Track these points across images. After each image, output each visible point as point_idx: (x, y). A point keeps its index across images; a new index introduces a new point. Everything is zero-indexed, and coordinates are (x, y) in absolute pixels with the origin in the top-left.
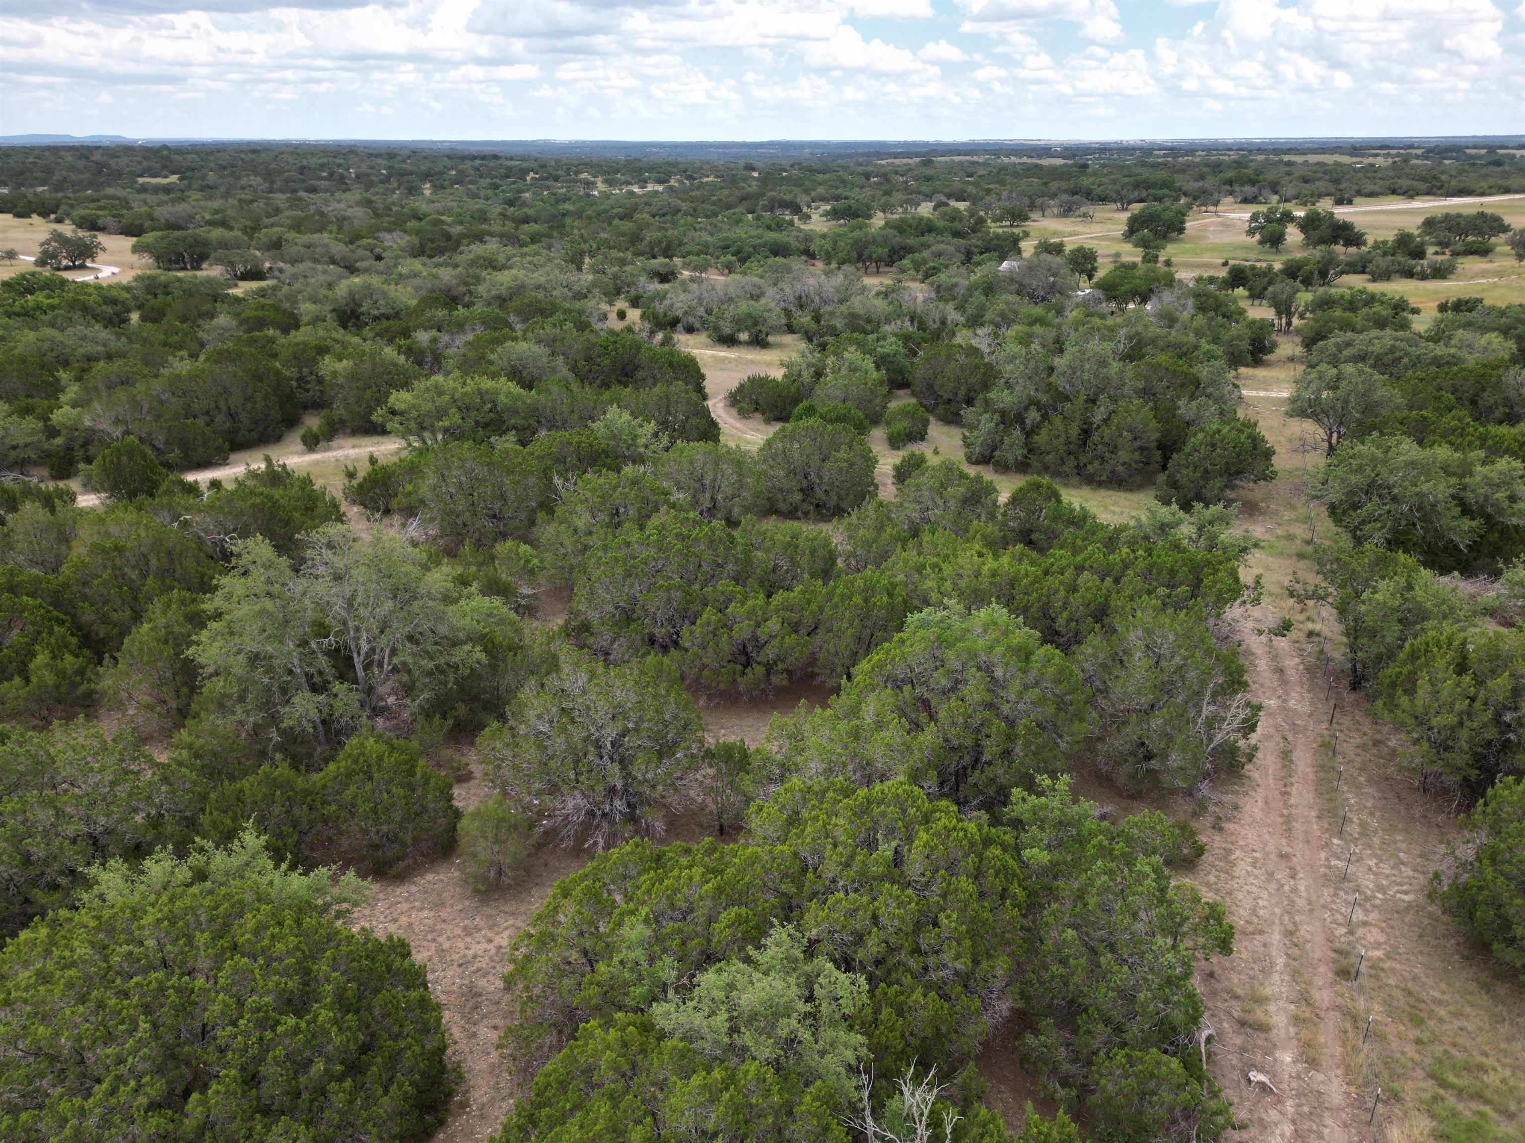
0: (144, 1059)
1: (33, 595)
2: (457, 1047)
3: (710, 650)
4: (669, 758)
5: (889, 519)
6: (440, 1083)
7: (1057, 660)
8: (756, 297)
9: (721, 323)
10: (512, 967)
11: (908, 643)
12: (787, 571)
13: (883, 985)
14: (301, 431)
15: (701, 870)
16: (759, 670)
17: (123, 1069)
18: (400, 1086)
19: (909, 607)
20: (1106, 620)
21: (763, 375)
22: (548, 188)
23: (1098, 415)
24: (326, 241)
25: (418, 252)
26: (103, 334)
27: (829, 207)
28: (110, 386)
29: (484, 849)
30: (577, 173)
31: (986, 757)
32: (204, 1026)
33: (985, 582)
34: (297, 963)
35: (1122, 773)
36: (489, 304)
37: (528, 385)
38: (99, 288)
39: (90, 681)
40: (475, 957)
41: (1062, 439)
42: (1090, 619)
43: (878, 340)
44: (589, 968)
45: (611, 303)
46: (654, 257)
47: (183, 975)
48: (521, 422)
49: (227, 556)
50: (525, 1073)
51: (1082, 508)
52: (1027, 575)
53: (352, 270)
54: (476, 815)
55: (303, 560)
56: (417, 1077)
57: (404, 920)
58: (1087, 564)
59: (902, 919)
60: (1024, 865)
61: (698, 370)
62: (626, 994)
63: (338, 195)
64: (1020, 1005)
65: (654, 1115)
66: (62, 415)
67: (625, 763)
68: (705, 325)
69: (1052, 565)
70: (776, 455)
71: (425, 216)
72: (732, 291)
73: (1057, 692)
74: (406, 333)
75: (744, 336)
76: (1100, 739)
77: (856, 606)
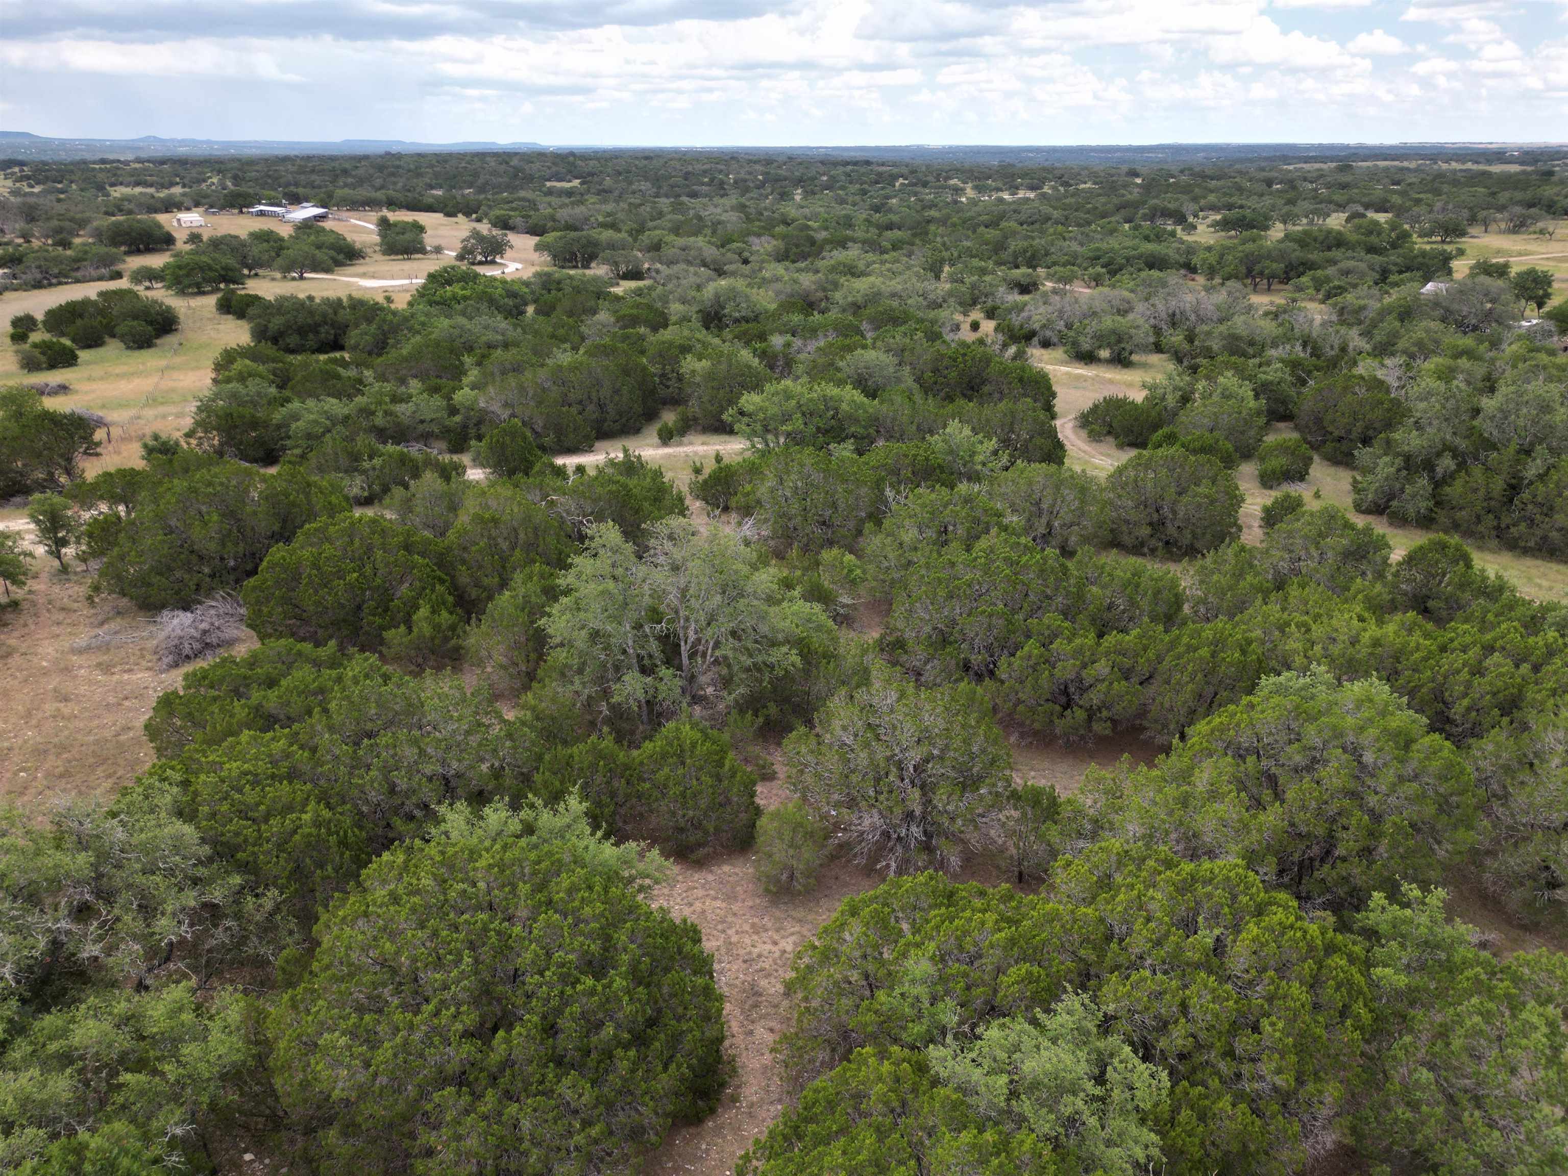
0: (464, 989)
1: (423, 555)
2: (734, 1040)
3: (1029, 684)
4: (973, 792)
5: (1251, 566)
6: (715, 1072)
7: (1445, 753)
8: (1123, 312)
9: (1082, 339)
10: (794, 975)
11: (1259, 708)
12: (1124, 612)
13: (1185, 1083)
14: (657, 426)
15: (995, 916)
16: (1080, 714)
17: (447, 995)
18: (679, 1066)
19: (1262, 668)
20: (1516, 714)
21: (1121, 396)
22: (916, 194)
23: (1532, 470)
24: (701, 244)
25: (782, 257)
26: (502, 323)
27: (1218, 217)
28: (504, 373)
29: (780, 851)
30: (948, 178)
31: (1340, 851)
32: (516, 970)
33: (1362, 652)
34: (601, 928)
35: (1515, 898)
36: (844, 311)
37: (872, 394)
38: (504, 282)
39: (459, 637)
40: (760, 956)
41: (1482, 493)
42: (1496, 711)
43: (1260, 366)
44: (867, 993)
45: (965, 314)
46: (1017, 267)
47: (504, 920)
48: (861, 431)
49: (582, 538)
50: (796, 1083)
51: (1498, 577)
52: (1417, 649)
53: (720, 273)
54: (776, 815)
55: (647, 549)
56: (695, 1061)
57: (698, 906)
58: (1498, 645)
59: (1217, 1016)
60: (1374, 985)
61: (1049, 387)
62: (904, 1028)
63: (716, 200)
64: (1349, 1141)
65: (919, 1160)
66: (464, 395)
67: (926, 789)
68: (1062, 339)
69: (1452, 640)
70: (1127, 484)
71: (793, 221)
72: (1098, 305)
73: (1442, 790)
74: (762, 337)
75: (1105, 354)
76: (1488, 853)
77: (1201, 659)
